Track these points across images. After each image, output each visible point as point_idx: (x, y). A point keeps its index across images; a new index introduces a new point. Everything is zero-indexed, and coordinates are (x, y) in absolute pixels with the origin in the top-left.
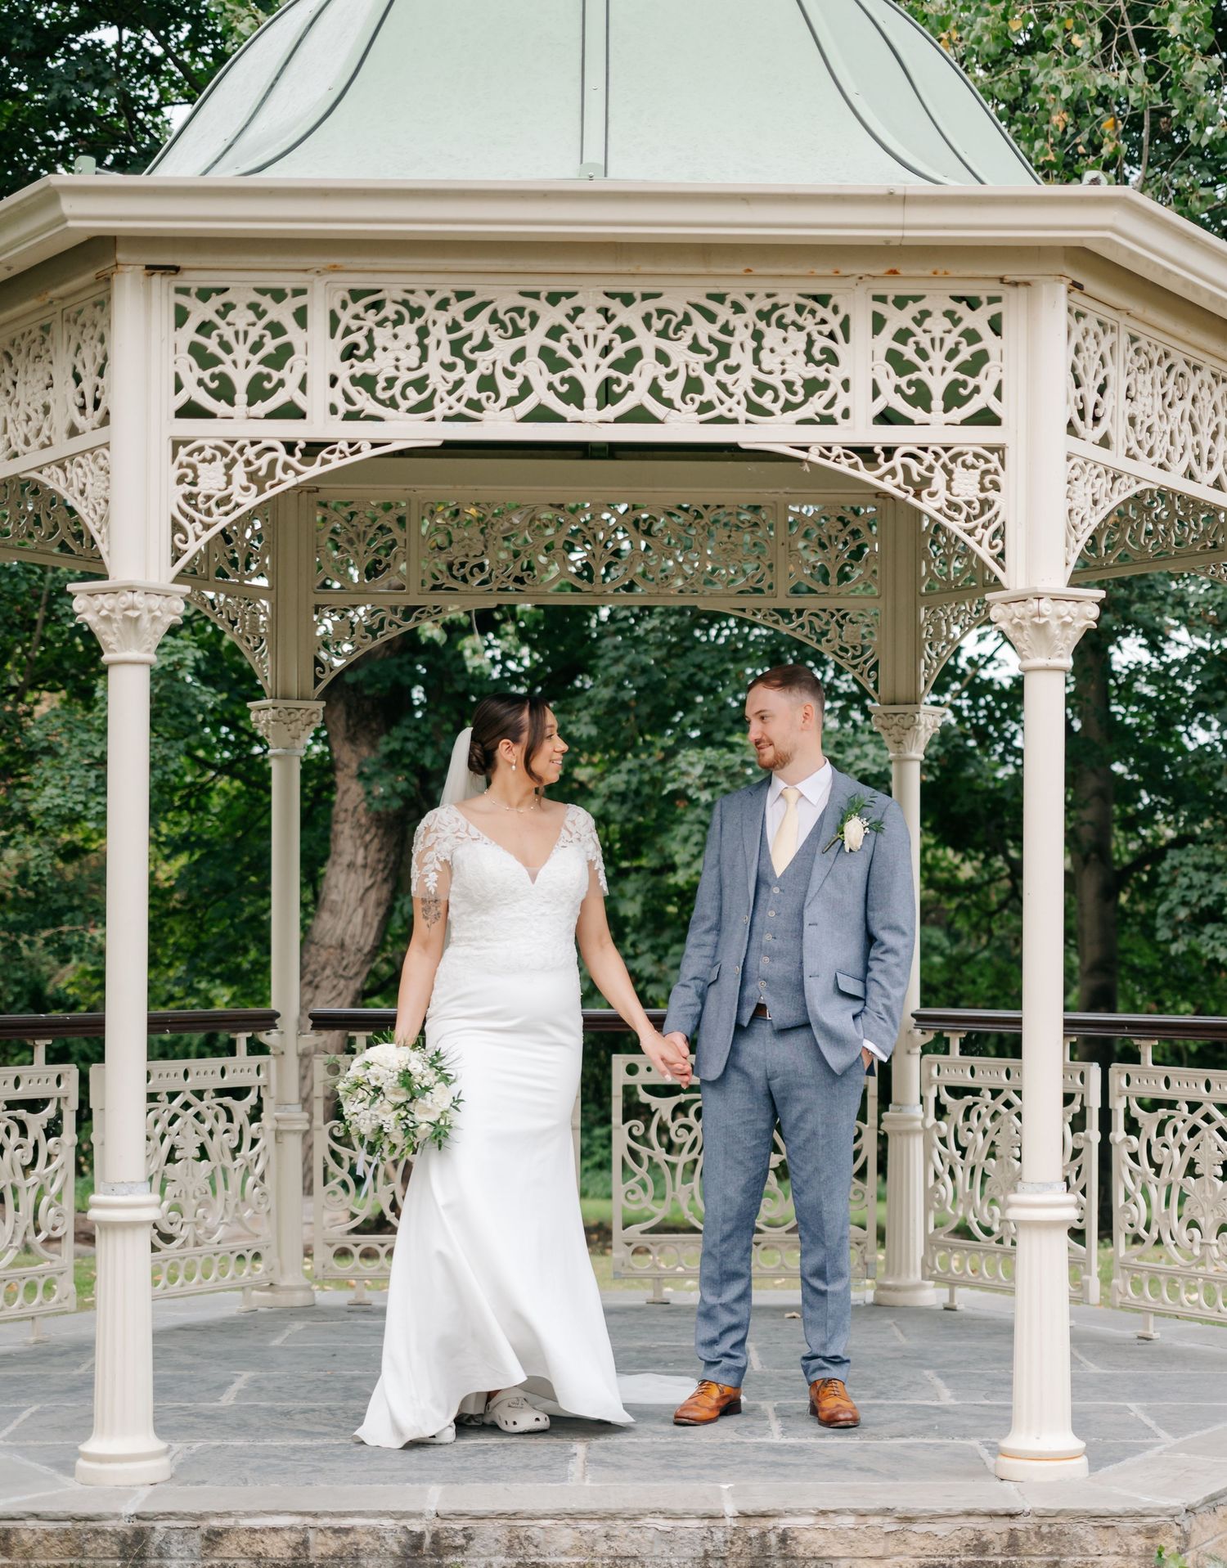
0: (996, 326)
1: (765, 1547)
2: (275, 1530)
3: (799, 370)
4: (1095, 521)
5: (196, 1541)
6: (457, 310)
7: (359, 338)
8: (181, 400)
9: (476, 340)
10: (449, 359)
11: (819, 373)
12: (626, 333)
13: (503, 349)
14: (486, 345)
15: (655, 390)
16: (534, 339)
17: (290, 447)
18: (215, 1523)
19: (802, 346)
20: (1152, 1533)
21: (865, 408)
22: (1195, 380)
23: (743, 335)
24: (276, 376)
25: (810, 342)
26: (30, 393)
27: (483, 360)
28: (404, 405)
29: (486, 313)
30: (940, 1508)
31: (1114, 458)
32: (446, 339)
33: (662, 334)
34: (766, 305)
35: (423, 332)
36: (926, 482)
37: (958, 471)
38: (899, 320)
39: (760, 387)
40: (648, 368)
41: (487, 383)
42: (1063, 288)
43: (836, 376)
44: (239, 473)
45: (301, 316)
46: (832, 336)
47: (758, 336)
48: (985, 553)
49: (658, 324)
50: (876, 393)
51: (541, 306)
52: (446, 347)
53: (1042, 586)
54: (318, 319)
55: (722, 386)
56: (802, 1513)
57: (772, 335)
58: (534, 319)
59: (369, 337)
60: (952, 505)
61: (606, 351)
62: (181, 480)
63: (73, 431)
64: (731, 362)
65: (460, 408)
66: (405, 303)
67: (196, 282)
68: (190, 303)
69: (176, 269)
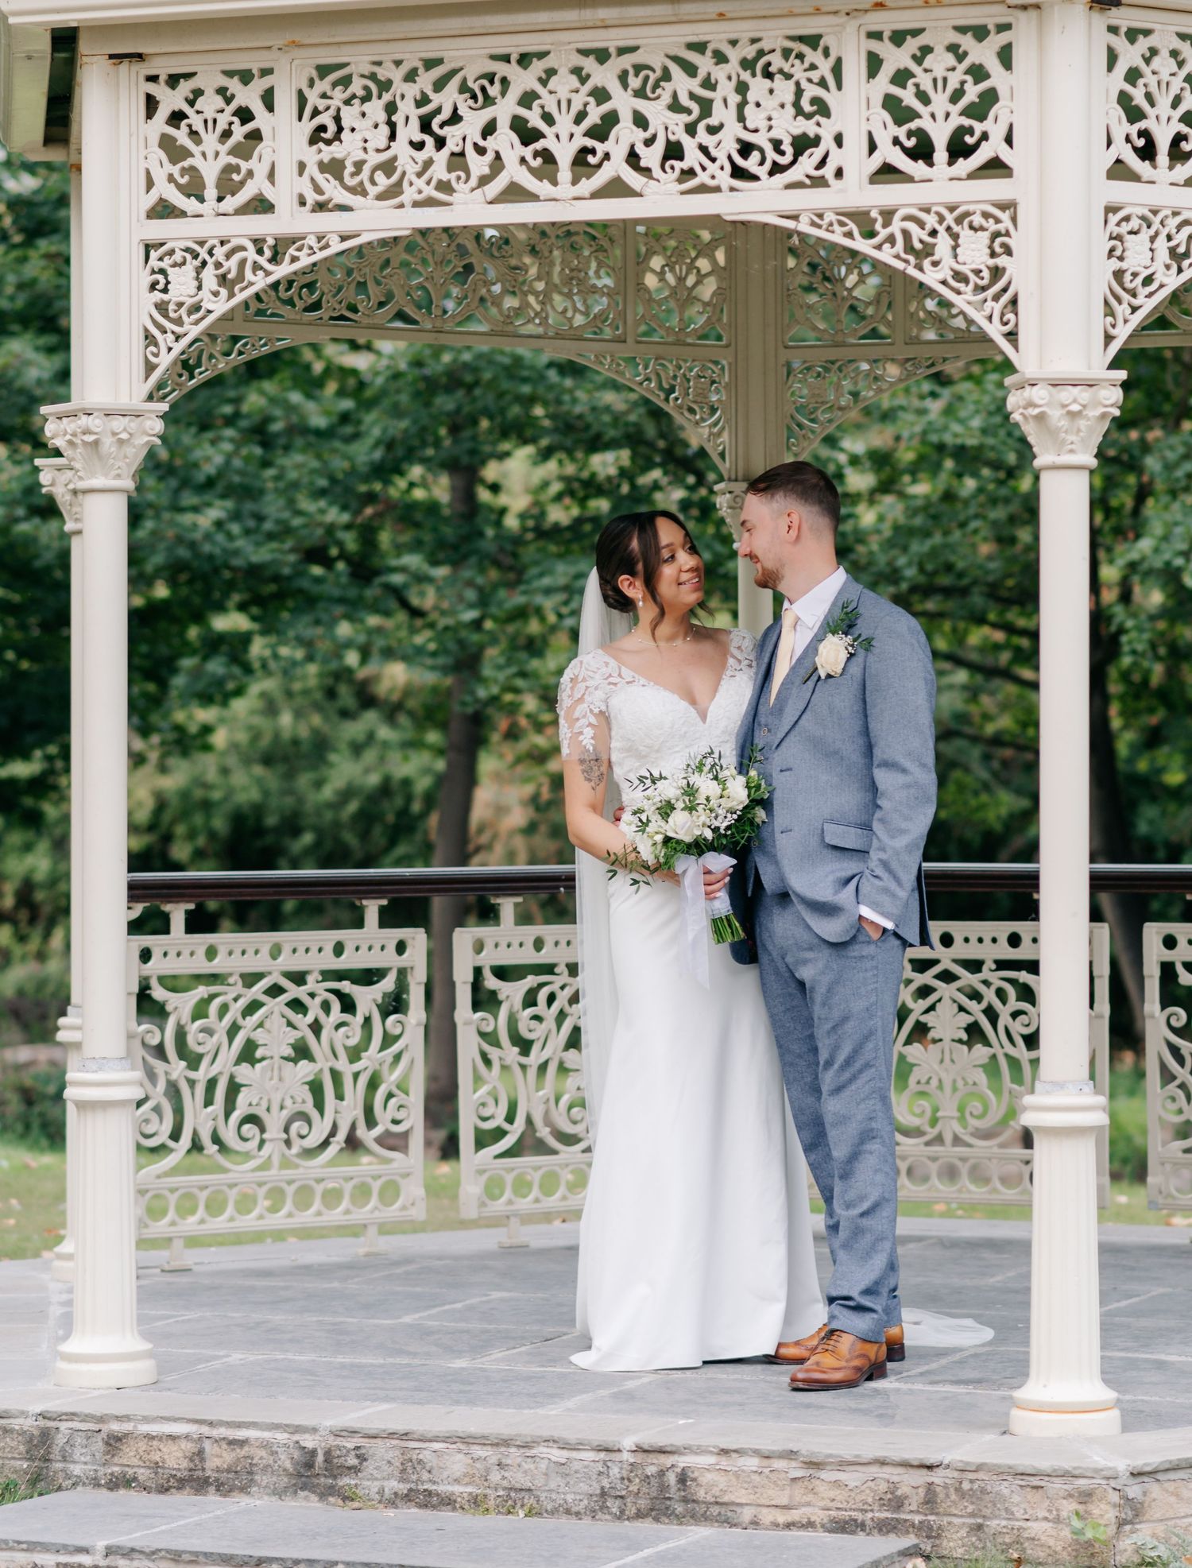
0: (1005, 57)
1: (664, 1487)
2: (172, 1438)
3: (788, 127)
5: (99, 1446)
6: (426, 81)
7: (326, 119)
8: (151, 199)
9: (446, 114)
10: (418, 137)
11: (809, 127)
12: (601, 95)
14: (455, 118)
15: (633, 158)
16: (505, 109)
17: (259, 243)
18: (115, 1427)
19: (789, 98)
20: (1086, 1497)
21: (856, 162)
23: (726, 89)
24: (244, 166)
25: (799, 92)
27: (452, 134)
28: (373, 191)
29: (454, 84)
30: (848, 1454)
32: (415, 113)
33: (640, 93)
34: (750, 52)
35: (391, 108)
36: (928, 250)
37: (965, 233)
38: (896, 58)
39: (746, 149)
40: (625, 134)
41: (458, 162)
43: (828, 130)
44: (209, 276)
45: (268, 100)
46: (823, 83)
47: (742, 88)
48: (995, 331)
49: (635, 82)
50: (872, 147)
51: (512, 71)
52: (415, 123)
54: (285, 102)
55: (704, 150)
56: (700, 1451)
58: (506, 85)
59: (337, 119)
60: (960, 277)
61: (580, 117)
62: (153, 287)
64: (713, 121)
65: (430, 191)
66: (373, 77)
67: (163, 69)
68: (160, 91)
69: (140, 56)
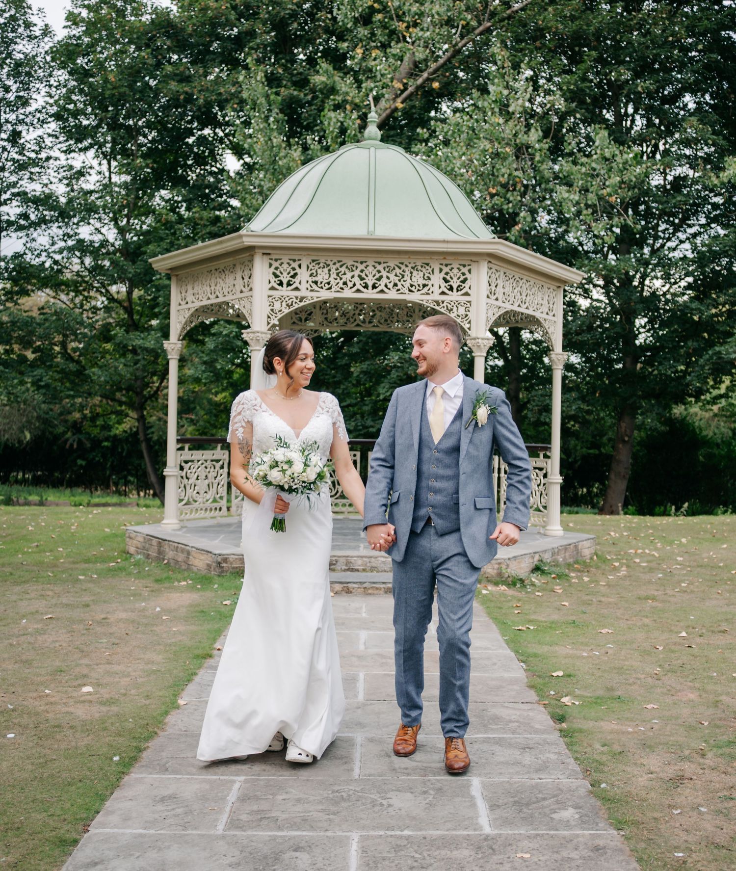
0: (470, 271)
3: (422, 282)
4: (493, 319)
7: (314, 271)
8: (270, 286)
9: (342, 273)
10: (336, 277)
11: (426, 282)
12: (379, 272)
13: (349, 275)
14: (345, 274)
15: (386, 286)
16: (357, 273)
17: (297, 298)
19: (422, 276)
20: (499, 564)
21: (437, 291)
22: (521, 282)
23: (408, 273)
24: (293, 280)
25: (424, 275)
26: (230, 280)
27: (344, 277)
28: (325, 288)
29: (345, 266)
31: (499, 303)
32: (335, 272)
33: (388, 272)
34: (413, 265)
35: (330, 270)
36: (452, 310)
37: (460, 307)
38: (445, 269)
39: (412, 286)
40: (384, 281)
41: (345, 283)
42: (486, 263)
43: (430, 283)
44: (284, 304)
45: (300, 266)
46: (429, 273)
47: (411, 273)
48: (466, 327)
49: (387, 270)
50: (440, 287)
51: (358, 265)
52: (335, 274)
53: (479, 336)
54: (304, 267)
55: (402, 285)
57: (415, 273)
58: (357, 268)
59: (316, 271)
60: (458, 316)
61: (374, 276)
62: (269, 306)
63: (242, 292)
64: (405, 279)
65: (338, 289)
66: (325, 263)
67: (274, 257)
68: (273, 262)
69: (269, 254)
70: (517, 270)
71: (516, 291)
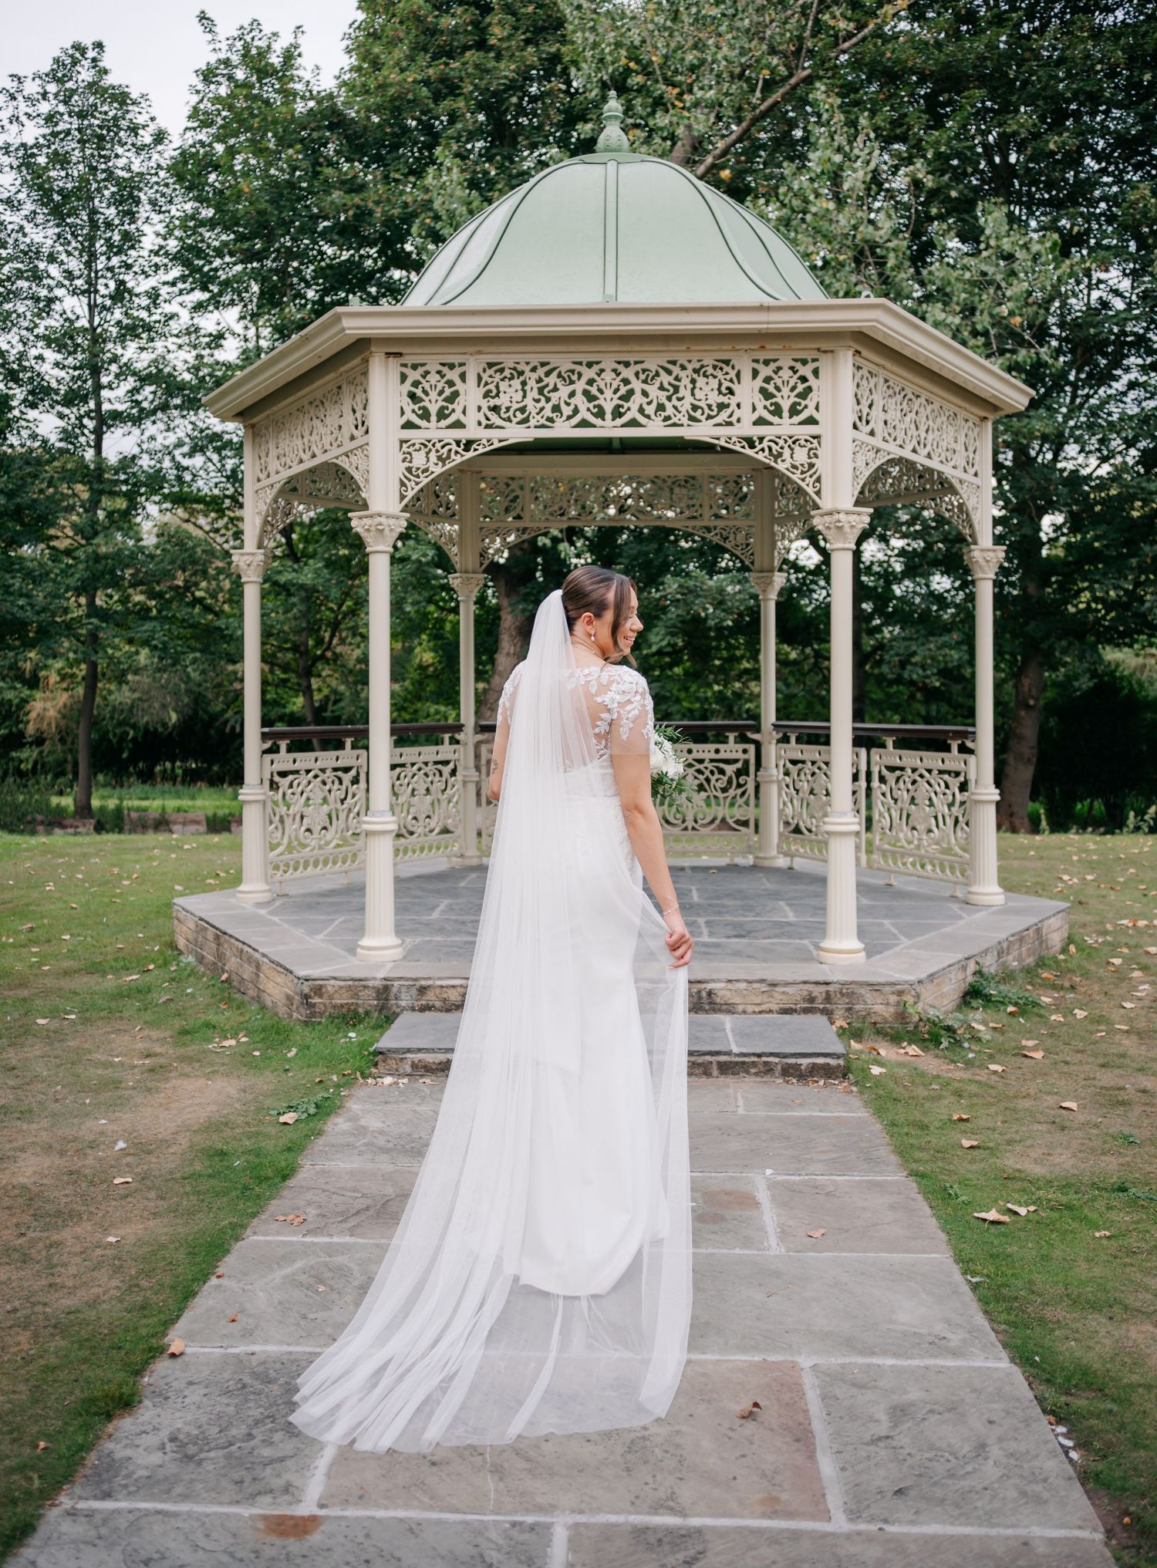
0: (816, 372)
1: (700, 998)
2: (453, 987)
3: (715, 399)
4: (867, 474)
5: (414, 992)
6: (541, 372)
7: (492, 387)
8: (404, 420)
9: (551, 387)
10: (537, 397)
11: (725, 400)
12: (626, 382)
13: (564, 391)
14: (555, 389)
15: (641, 410)
16: (580, 386)
17: (458, 443)
18: (424, 983)
19: (716, 386)
20: (900, 993)
21: (748, 417)
22: (917, 402)
23: (686, 381)
24: (451, 407)
25: (720, 384)
26: (332, 420)
28: (515, 420)
29: (555, 373)
30: (790, 980)
31: (876, 442)
32: (536, 386)
33: (645, 382)
34: (697, 365)
35: (524, 383)
36: (780, 455)
37: (796, 448)
38: (765, 371)
39: (695, 408)
40: (638, 399)
41: (556, 409)
42: (850, 353)
43: (733, 401)
44: (433, 456)
45: (463, 377)
46: (731, 381)
47: (693, 381)
48: (810, 490)
49: (642, 377)
50: (754, 409)
51: (583, 369)
52: (535, 391)
53: (841, 507)
54: (472, 378)
55: (675, 407)
56: (719, 981)
57: (701, 381)
58: (580, 375)
59: (497, 387)
60: (795, 467)
62: (404, 460)
63: (352, 438)
64: (680, 395)
65: (543, 421)
66: (515, 369)
67: (409, 360)
68: (408, 371)
69: (401, 354)
70: (910, 376)
71: (907, 419)
